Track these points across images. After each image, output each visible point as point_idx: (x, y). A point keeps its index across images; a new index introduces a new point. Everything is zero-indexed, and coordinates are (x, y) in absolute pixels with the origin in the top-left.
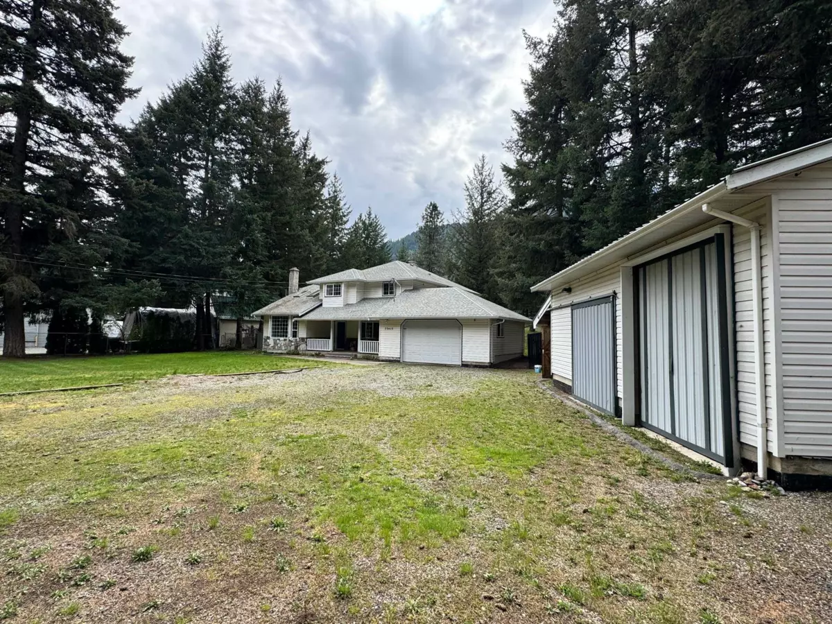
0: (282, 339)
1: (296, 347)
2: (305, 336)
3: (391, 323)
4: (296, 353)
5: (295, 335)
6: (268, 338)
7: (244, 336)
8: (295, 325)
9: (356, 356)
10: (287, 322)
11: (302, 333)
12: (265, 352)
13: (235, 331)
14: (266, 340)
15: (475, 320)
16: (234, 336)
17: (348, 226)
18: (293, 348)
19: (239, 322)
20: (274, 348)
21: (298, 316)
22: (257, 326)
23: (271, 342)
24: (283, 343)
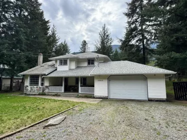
0: (35, 87)
1: (43, 91)
2: (48, 85)
3: (101, 77)
4: (43, 94)
5: (42, 84)
6: (27, 86)
7: (14, 85)
8: (43, 80)
9: (78, 95)
10: (38, 78)
11: (47, 84)
12: (26, 94)
13: (10, 83)
14: (26, 87)
15: (155, 75)
16: (9, 85)
17: (58, 44)
18: (41, 91)
19: (12, 79)
20: (31, 91)
21: (45, 75)
22: (20, 81)
23: (29, 88)
24: (36, 89)
